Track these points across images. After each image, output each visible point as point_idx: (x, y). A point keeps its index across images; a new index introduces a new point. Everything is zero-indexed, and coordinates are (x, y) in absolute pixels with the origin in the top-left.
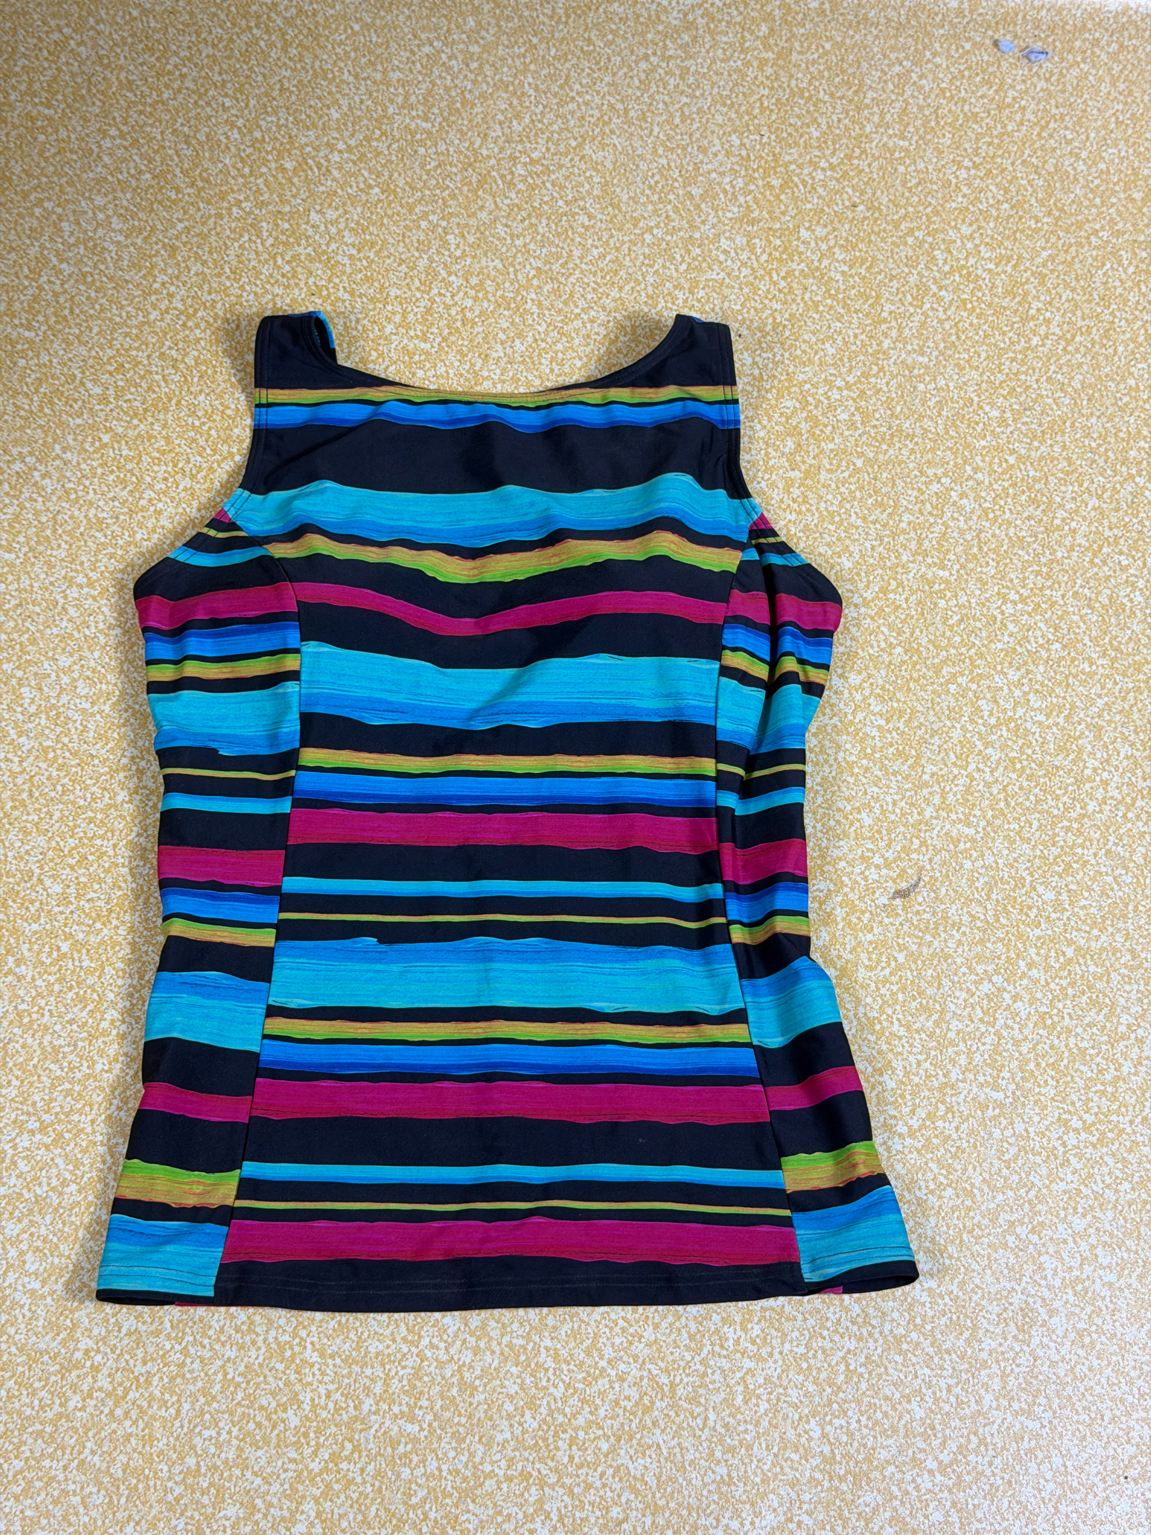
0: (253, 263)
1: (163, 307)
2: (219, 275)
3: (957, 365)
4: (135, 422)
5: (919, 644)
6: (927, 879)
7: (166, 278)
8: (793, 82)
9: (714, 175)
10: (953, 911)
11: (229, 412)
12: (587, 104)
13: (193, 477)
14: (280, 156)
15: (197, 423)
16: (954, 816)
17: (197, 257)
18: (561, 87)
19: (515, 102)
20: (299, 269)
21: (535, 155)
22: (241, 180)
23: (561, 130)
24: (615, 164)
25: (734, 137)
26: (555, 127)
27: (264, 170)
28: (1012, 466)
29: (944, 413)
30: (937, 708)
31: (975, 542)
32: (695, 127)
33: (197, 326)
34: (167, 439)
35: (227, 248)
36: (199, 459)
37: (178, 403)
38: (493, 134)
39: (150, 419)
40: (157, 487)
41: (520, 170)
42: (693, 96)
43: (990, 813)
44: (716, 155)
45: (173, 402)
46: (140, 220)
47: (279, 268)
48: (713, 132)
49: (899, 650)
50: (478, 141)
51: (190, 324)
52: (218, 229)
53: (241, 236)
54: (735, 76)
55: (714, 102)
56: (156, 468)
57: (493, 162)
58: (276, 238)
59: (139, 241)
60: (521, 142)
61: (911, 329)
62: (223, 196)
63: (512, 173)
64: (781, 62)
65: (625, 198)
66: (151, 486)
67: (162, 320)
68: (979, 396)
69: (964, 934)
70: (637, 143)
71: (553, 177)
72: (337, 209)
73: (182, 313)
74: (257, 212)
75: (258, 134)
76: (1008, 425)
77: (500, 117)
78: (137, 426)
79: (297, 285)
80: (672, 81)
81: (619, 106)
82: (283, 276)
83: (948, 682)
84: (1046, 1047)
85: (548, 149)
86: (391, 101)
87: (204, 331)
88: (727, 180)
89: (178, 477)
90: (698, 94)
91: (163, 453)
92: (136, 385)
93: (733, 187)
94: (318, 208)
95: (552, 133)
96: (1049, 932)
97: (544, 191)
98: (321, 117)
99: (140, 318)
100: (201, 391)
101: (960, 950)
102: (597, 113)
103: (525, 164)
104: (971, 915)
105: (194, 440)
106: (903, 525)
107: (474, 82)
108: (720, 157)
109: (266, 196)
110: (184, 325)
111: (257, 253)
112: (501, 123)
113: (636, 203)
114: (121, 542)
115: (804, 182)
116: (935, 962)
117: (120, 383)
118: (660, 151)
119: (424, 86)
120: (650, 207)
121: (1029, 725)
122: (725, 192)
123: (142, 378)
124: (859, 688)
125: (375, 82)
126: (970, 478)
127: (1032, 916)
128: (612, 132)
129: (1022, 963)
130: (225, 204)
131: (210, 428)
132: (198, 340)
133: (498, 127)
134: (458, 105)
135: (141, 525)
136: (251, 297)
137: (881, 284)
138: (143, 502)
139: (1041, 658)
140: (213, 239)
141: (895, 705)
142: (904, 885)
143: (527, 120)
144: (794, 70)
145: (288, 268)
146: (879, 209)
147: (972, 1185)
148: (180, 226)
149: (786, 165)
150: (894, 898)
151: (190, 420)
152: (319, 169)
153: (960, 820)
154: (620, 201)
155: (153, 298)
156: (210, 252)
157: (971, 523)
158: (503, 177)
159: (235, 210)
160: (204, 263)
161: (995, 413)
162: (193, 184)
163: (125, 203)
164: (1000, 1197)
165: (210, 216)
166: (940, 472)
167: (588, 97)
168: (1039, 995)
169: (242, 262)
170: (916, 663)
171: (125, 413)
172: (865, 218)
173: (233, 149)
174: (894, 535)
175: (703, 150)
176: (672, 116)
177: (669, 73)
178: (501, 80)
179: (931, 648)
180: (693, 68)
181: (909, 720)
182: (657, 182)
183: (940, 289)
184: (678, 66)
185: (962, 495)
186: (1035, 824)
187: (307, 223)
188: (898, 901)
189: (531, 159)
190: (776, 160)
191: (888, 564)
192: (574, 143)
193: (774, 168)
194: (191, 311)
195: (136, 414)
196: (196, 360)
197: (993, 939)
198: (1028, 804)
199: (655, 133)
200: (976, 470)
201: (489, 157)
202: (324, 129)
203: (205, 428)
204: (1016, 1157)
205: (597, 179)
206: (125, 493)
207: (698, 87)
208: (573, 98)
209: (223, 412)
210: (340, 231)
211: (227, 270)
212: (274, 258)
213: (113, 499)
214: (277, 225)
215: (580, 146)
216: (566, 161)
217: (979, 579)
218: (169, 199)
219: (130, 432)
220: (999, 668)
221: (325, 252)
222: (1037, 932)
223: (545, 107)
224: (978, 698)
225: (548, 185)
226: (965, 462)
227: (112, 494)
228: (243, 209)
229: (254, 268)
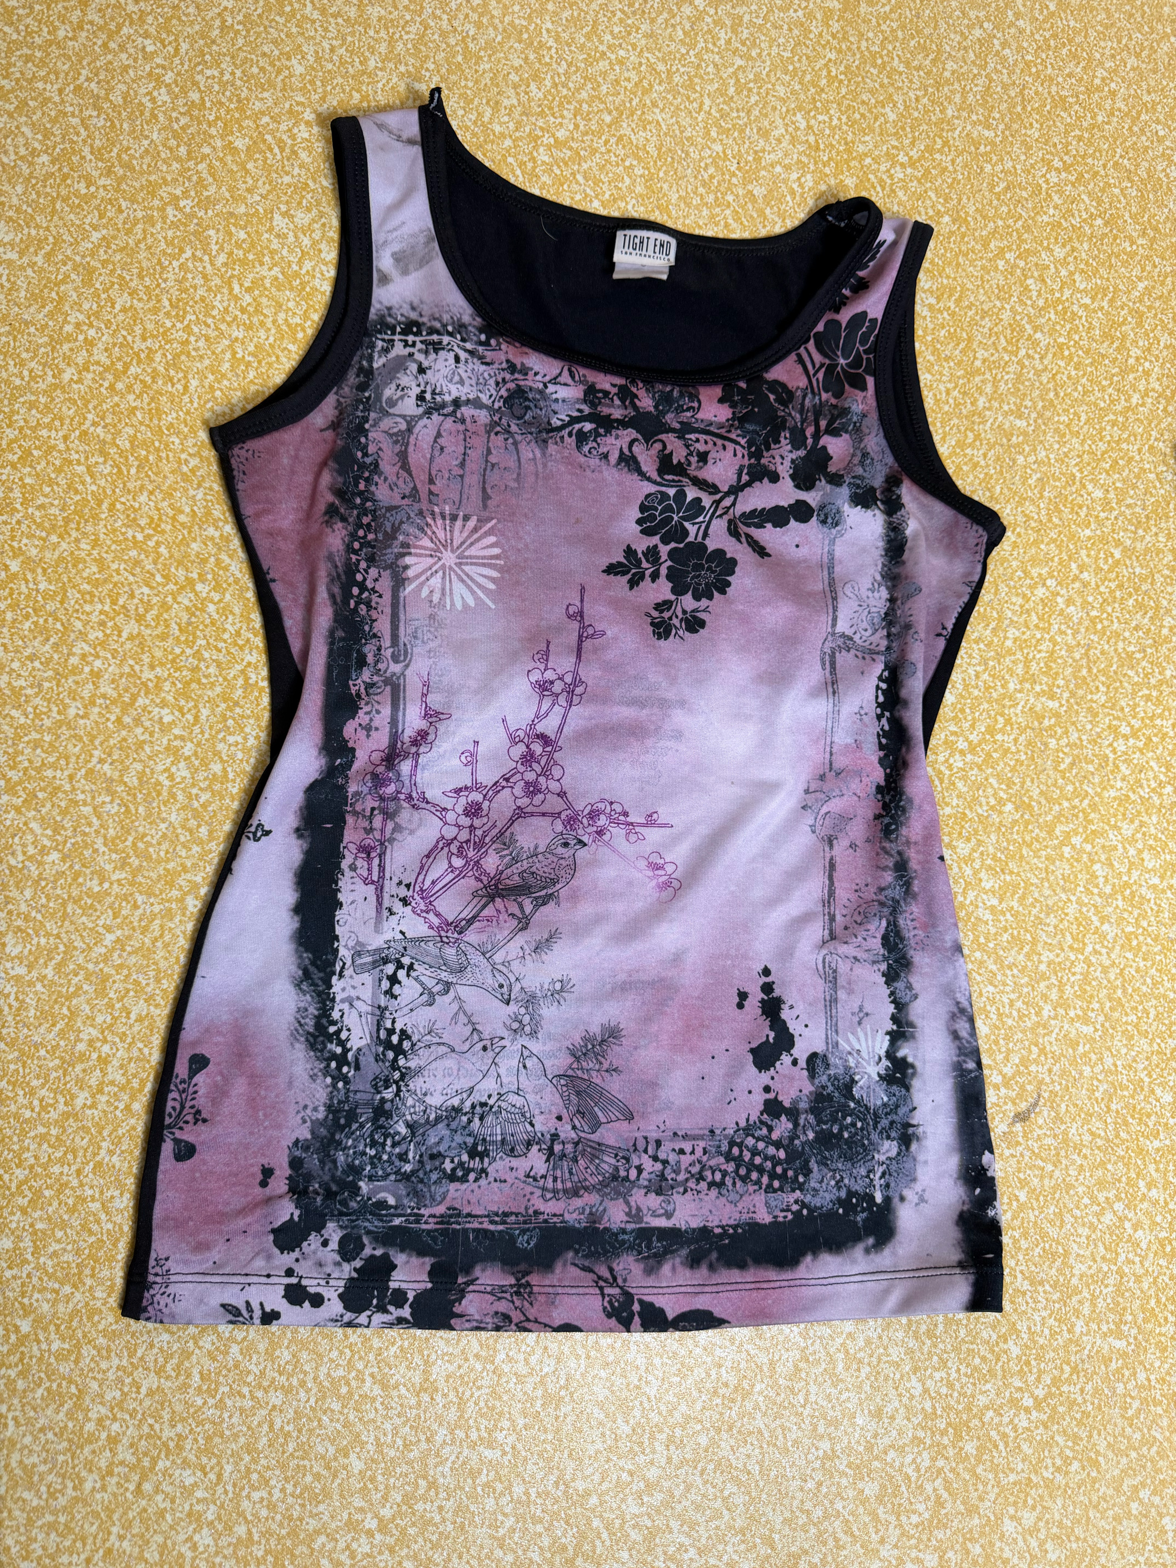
0: (201, 292)
1: (80, 360)
2: (155, 311)
3: (1057, 430)
4: (54, 538)
5: (1031, 797)
6: (1046, 1095)
7: (81, 317)
8: (864, 44)
9: (778, 169)
10: (1073, 1131)
11: (182, 518)
12: (621, 62)
13: (140, 619)
14: (227, 131)
15: (140, 537)
16: (1072, 1014)
17: (123, 284)
18: (588, 37)
19: (532, 57)
20: (264, 300)
21: (561, 134)
22: (175, 165)
23: (592, 99)
24: (659, 150)
25: (799, 116)
26: (584, 95)
27: (206, 150)
28: (1118, 562)
29: (1046, 494)
30: (1052, 878)
31: (1084, 662)
32: (753, 99)
33: (130, 388)
34: (100, 562)
35: (163, 269)
36: (146, 590)
37: (112, 506)
38: (506, 102)
39: (74, 534)
40: (92, 636)
41: (543, 156)
42: (748, 58)
43: (1108, 1004)
44: (779, 141)
45: (105, 506)
46: (38, 227)
47: (237, 298)
48: (774, 109)
49: (1009, 807)
50: (488, 113)
51: (120, 386)
52: (149, 241)
53: (182, 251)
54: (796, 32)
55: (774, 68)
56: (88, 608)
57: (508, 143)
58: (230, 254)
59: (39, 260)
60: (542, 114)
61: (1006, 384)
62: (152, 190)
63: (533, 160)
64: (848, 15)
65: (674, 197)
66: (83, 636)
67: (80, 381)
68: (1081, 471)
69: (1085, 1157)
70: (685, 122)
71: (585, 166)
72: (309, 210)
73: (107, 369)
74: (201, 214)
75: (195, 96)
76: (1112, 509)
77: (514, 77)
78: (56, 546)
79: (262, 324)
80: (722, 35)
81: (661, 67)
82: (243, 310)
83: (1062, 844)
84: (1166, 1279)
85: (577, 126)
86: (372, 50)
87: (139, 396)
88: (794, 176)
89: (120, 619)
90: (754, 54)
91: (96, 584)
92: (51, 483)
93: (801, 186)
94: (283, 208)
95: (580, 103)
96: (1168, 1142)
97: (575, 187)
98: (279, 72)
99: (50, 379)
100: (142, 488)
101: (1081, 1178)
102: (633, 76)
103: (549, 147)
104: (1092, 1134)
105: (137, 563)
106: (1009, 643)
107: (479, 25)
108: (784, 144)
109: (212, 189)
110: (112, 387)
111: (205, 277)
112: (515, 87)
113: (688, 205)
114: (47, 723)
115: (881, 181)
116: (1057, 1196)
117: (28, 480)
118: (714, 134)
119: (414, 29)
120: (705, 212)
121: (1143, 891)
122: (793, 193)
123: (59, 470)
124: (969, 860)
125: (347, 20)
126: (1076, 578)
127: (1151, 1124)
128: (654, 104)
129: (1142, 1184)
130: (156, 202)
131: (158, 543)
132: (133, 411)
133: (511, 92)
134: (460, 58)
135: (73, 695)
136: (201, 344)
137: (973, 323)
138: (74, 660)
139: (1154, 806)
140: (142, 255)
141: (1008, 878)
142: (1023, 1106)
143: (548, 82)
144: (863, 28)
145: (248, 299)
146: (966, 220)
147: (1098, 1453)
148: (96, 236)
149: (861, 157)
150: (1013, 1123)
151: (130, 534)
152: (282, 150)
153: (1078, 1016)
154: (669, 202)
155: (66, 347)
156: (141, 277)
157: (1079, 637)
158: (522, 164)
159: (170, 211)
160: (133, 293)
161: (1098, 494)
162: (109, 172)
163: (15, 201)
164: (1124, 1460)
165: (136, 222)
166: (1044, 572)
167: (622, 53)
168: (1159, 1219)
169: (186, 291)
170: (1027, 823)
171: (39, 526)
172: (952, 233)
173: (161, 118)
174: (999, 657)
175: (764, 134)
176: (725, 85)
177: (718, 22)
178: (511, 24)
179: (1043, 802)
180: (746, 18)
181: (1022, 898)
182: (712, 177)
183: (1036, 329)
184: (728, 14)
185: (1069, 602)
186: (1152, 1013)
187: (270, 230)
188: (1018, 1127)
189: (556, 140)
190: (849, 151)
191: (995, 695)
192: (608, 119)
193: (847, 162)
194: (119, 366)
195: (53, 527)
196: (132, 440)
197: (1113, 1158)
198: (1144, 988)
199: (706, 108)
200: (1082, 568)
201: (503, 136)
202: (284, 89)
203: (151, 544)
204: (1139, 1411)
205: (639, 171)
206: (47, 647)
207: (754, 44)
208: (604, 54)
209: (174, 518)
210: (315, 243)
211: (166, 303)
212: (229, 283)
213: (32, 658)
214: (230, 234)
215: (616, 122)
216: (599, 144)
217: (1090, 710)
218: (77, 194)
219: (48, 555)
220: (1113, 821)
221: (297, 275)
222: (1156, 1144)
223: (570, 65)
224: (1092, 861)
225: (579, 177)
226: (1070, 558)
227: (29, 651)
228: (180, 210)
229: (203, 299)
